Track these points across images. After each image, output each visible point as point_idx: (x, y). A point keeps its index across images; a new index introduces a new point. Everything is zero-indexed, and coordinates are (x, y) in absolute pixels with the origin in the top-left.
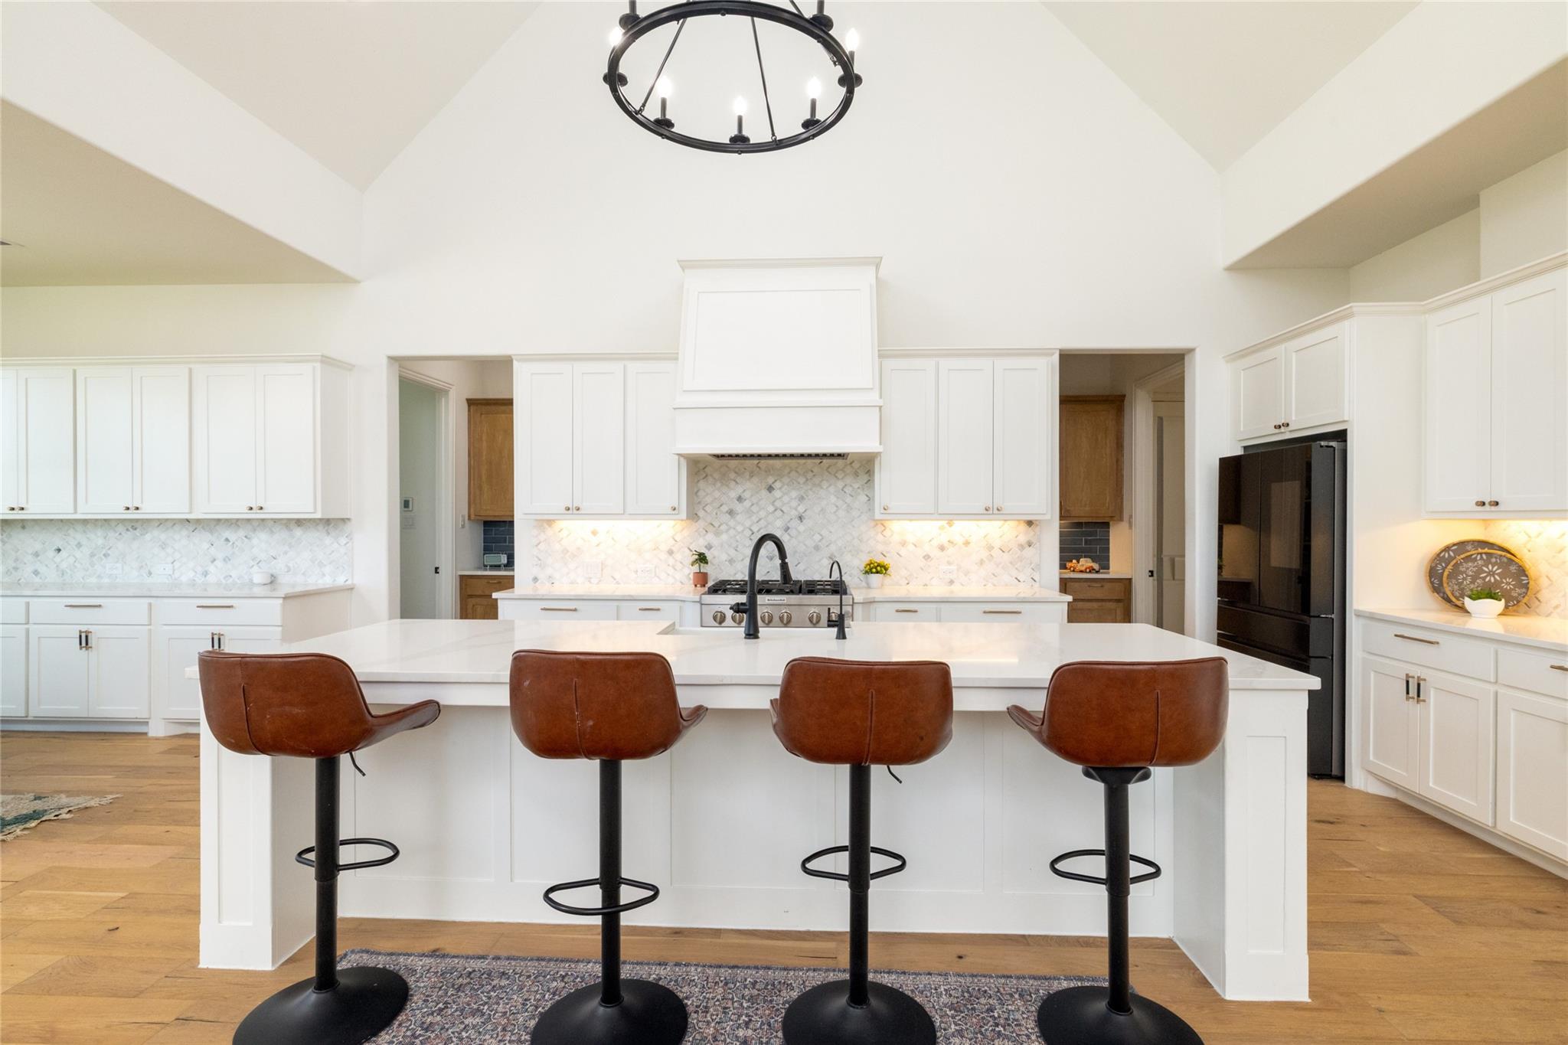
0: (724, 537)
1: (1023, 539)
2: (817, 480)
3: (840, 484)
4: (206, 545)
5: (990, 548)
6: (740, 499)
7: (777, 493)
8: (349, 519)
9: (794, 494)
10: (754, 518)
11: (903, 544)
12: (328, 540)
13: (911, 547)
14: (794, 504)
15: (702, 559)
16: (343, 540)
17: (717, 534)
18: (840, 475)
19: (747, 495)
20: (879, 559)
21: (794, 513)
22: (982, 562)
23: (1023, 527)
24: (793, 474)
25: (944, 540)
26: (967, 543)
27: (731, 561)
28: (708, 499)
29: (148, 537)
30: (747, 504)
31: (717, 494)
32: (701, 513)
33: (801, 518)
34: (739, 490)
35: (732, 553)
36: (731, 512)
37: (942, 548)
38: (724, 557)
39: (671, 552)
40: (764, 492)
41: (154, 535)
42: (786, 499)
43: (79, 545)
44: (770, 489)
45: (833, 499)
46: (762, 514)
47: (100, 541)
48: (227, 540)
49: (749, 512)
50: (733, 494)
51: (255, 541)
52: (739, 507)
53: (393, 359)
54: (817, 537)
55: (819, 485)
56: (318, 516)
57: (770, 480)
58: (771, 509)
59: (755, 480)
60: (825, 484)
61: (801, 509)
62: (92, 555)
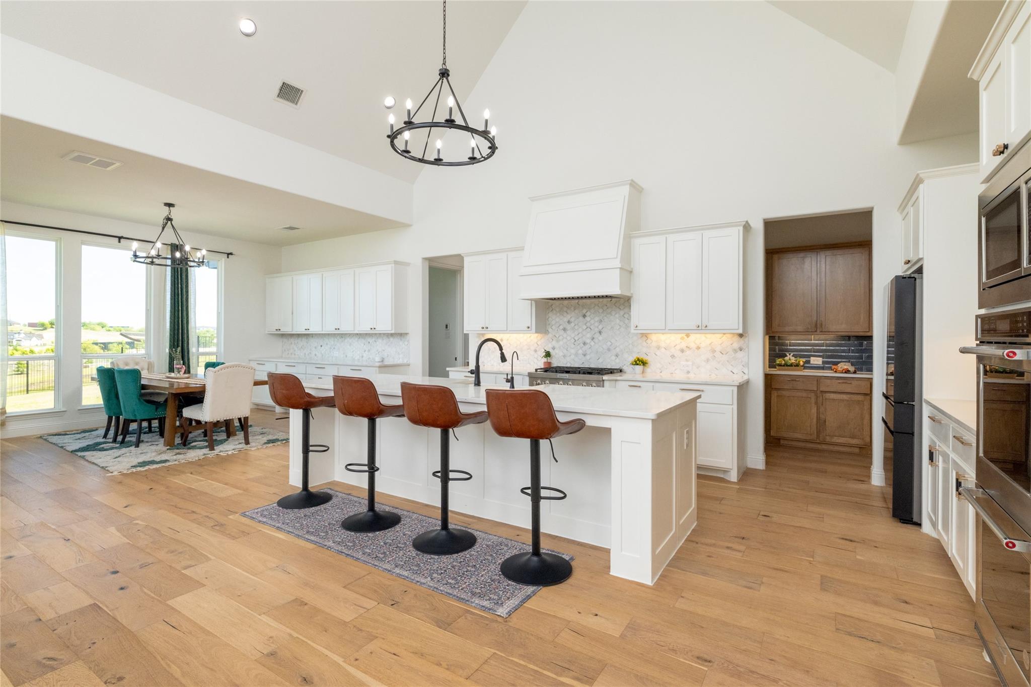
0: (561, 343)
1: (736, 346)
2: (609, 310)
3: (622, 313)
4: (363, 345)
5: (714, 351)
6: (569, 322)
7: (588, 319)
8: (408, 333)
9: (597, 319)
10: (576, 333)
11: (658, 348)
12: (401, 343)
13: (663, 350)
14: (597, 324)
15: (548, 354)
16: (406, 343)
17: (558, 341)
18: (622, 307)
19: (572, 320)
20: (643, 357)
21: (597, 330)
22: (708, 360)
23: (736, 338)
24: (596, 307)
25: (683, 345)
26: (698, 348)
27: (564, 356)
28: (553, 322)
29: (346, 341)
30: (572, 325)
31: (557, 320)
32: (550, 330)
33: (600, 332)
34: (569, 317)
35: (565, 351)
36: (565, 330)
37: (682, 351)
38: (561, 354)
39: (536, 351)
40: (581, 318)
41: (348, 340)
42: (592, 322)
43: (327, 344)
44: (584, 316)
45: (618, 321)
46: (580, 330)
47: (333, 342)
48: (369, 342)
49: (573, 329)
50: (566, 320)
51: (378, 343)
52: (568, 327)
53: (425, 259)
54: (609, 343)
55: (610, 313)
56: (393, 332)
57: (584, 311)
58: (585, 327)
59: (577, 311)
60: (613, 313)
61: (600, 327)
62: (331, 348)
